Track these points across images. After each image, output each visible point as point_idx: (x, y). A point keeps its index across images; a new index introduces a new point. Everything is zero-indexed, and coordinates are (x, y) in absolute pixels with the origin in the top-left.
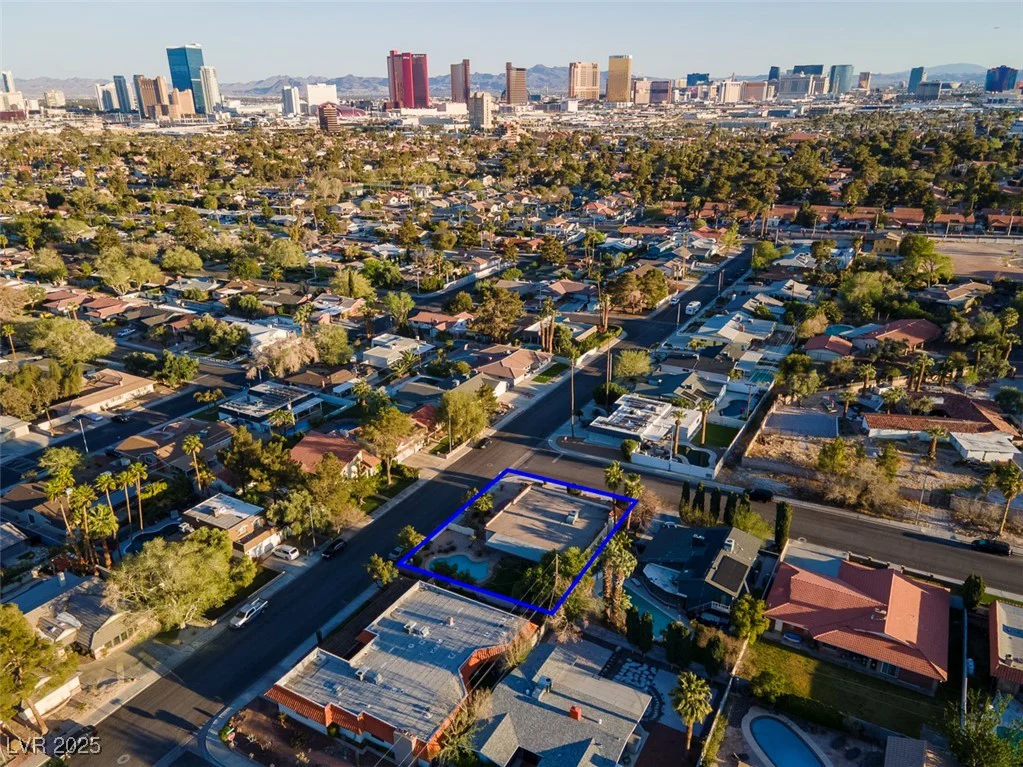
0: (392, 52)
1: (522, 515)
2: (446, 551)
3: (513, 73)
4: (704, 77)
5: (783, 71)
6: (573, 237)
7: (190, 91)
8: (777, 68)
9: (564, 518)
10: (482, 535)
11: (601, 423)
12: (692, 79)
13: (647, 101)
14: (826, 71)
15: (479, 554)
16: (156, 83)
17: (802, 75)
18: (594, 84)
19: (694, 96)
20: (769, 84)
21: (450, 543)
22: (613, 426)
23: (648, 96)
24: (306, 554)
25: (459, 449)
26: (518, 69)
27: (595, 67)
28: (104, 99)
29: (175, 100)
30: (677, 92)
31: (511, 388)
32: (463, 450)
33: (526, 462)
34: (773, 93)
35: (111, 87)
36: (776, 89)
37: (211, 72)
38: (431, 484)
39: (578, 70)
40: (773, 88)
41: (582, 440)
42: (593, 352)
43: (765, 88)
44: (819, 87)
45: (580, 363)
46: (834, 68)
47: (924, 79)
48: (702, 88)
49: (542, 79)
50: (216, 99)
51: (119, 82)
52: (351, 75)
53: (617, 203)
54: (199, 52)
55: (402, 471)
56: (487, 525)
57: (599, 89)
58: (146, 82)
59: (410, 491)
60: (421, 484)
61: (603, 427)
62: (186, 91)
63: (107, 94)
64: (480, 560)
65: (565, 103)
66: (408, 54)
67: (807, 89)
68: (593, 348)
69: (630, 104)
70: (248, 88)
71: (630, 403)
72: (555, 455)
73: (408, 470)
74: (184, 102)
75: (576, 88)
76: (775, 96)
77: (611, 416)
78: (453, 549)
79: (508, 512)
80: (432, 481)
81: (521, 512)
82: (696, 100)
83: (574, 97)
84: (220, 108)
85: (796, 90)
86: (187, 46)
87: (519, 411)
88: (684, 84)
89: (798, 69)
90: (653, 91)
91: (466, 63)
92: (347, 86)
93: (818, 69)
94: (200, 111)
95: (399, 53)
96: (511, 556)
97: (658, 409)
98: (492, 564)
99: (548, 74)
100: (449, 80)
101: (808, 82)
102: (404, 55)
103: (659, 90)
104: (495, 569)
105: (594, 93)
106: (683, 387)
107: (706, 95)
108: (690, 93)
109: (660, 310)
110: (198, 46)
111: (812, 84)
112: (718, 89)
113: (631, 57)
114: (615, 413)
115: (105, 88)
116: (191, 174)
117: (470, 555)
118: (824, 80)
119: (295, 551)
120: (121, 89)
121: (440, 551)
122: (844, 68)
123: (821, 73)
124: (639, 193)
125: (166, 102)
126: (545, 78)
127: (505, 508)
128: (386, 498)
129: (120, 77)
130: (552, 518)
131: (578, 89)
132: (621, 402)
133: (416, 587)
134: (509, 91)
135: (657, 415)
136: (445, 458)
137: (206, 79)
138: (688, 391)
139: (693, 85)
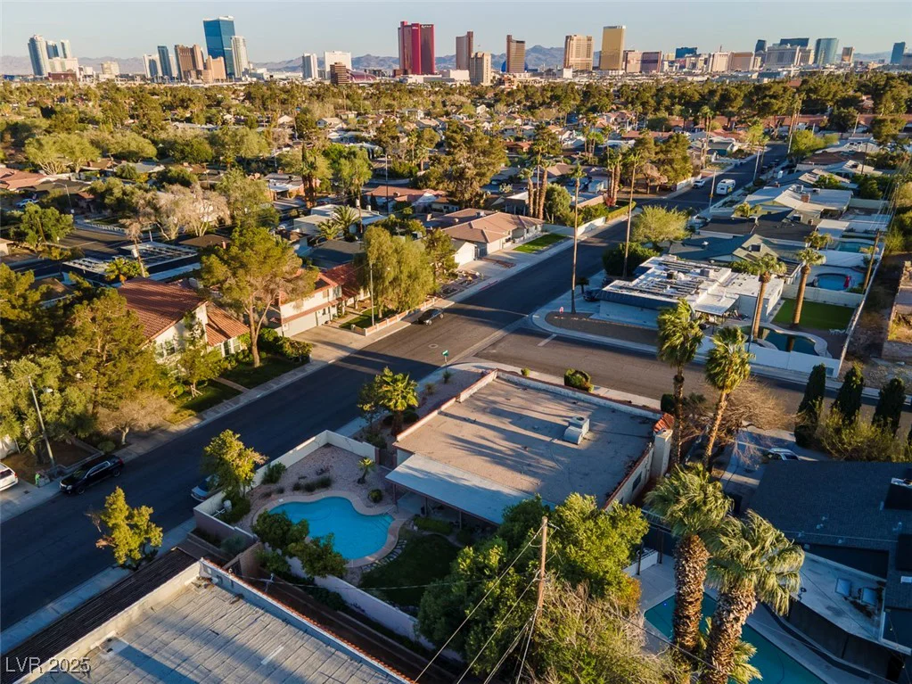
0: (403, 23)
1: (474, 422)
2: (310, 489)
3: (514, 45)
4: (692, 51)
5: (768, 45)
6: (569, 143)
7: (222, 58)
8: (764, 41)
9: (559, 431)
10: (388, 457)
11: (621, 288)
12: (681, 53)
13: (638, 70)
14: (811, 46)
15: (377, 498)
16: (192, 51)
17: (789, 46)
18: (588, 56)
19: (682, 67)
20: (756, 55)
21: (323, 471)
22: (641, 291)
23: (639, 66)
24: (32, 481)
25: (388, 323)
26: (518, 42)
27: (589, 39)
28: (150, 66)
29: (208, 65)
30: (666, 63)
31: (481, 254)
32: (396, 324)
33: (494, 345)
34: (759, 64)
35: (156, 57)
36: (763, 61)
37: (241, 41)
38: (329, 370)
39: (574, 43)
40: (759, 59)
41: (588, 316)
42: (599, 222)
43: (753, 58)
44: (805, 58)
45: (581, 232)
46: (819, 42)
47: (906, 51)
48: (689, 59)
49: (539, 59)
50: (244, 65)
51: (163, 51)
52: (368, 55)
53: (616, 119)
54: (231, 23)
55: (281, 346)
56: (400, 437)
57: (593, 61)
58: (184, 50)
59: (288, 379)
60: (309, 369)
61: (625, 292)
62: (218, 59)
63: (153, 63)
64: (376, 510)
65: (561, 71)
66: (416, 25)
67: (793, 60)
68: (599, 216)
69: (621, 72)
70: (280, 67)
71: (664, 267)
72: (544, 335)
73: (292, 344)
74: (217, 67)
75: (570, 59)
76: (760, 67)
77: (637, 281)
78: (325, 484)
79: (446, 415)
80: (331, 365)
81: (473, 417)
82: (684, 70)
83: (569, 67)
84: (246, 72)
85: (782, 61)
86: (221, 18)
87: (492, 281)
88: (672, 56)
89: (784, 42)
90: (643, 62)
91: (470, 35)
92: (365, 64)
93: (804, 42)
94: (230, 75)
95: (409, 24)
96: (442, 507)
97: (712, 273)
98: (398, 522)
99: (545, 54)
100: (455, 59)
101: (795, 53)
102: (413, 25)
103: (650, 61)
104: (403, 533)
105: (588, 64)
106: (744, 249)
107: (694, 65)
108: (678, 65)
109: (682, 191)
110: (231, 18)
111: (798, 55)
112: (706, 62)
113: (624, 27)
114: (642, 277)
115: (151, 58)
116: (190, 99)
117: (358, 500)
118: (809, 51)
119: (8, 473)
120: (164, 59)
121: (297, 488)
122: (829, 41)
123: (806, 45)
124: (641, 107)
125: (201, 67)
126: (543, 58)
127: (444, 408)
128: (241, 388)
129: (163, 47)
130: (534, 430)
131: (573, 60)
132: (649, 265)
133: (191, 575)
134: (508, 62)
135: (713, 281)
136: (363, 334)
137: (237, 47)
138: (753, 253)
139: (682, 57)
